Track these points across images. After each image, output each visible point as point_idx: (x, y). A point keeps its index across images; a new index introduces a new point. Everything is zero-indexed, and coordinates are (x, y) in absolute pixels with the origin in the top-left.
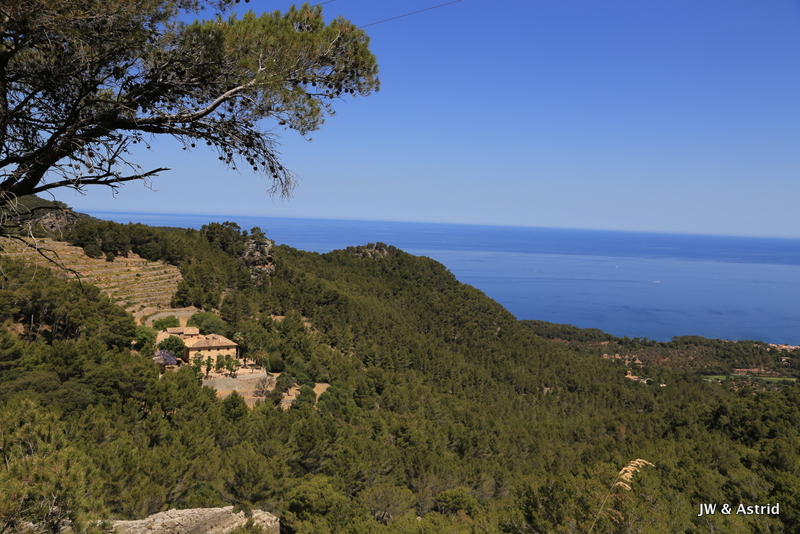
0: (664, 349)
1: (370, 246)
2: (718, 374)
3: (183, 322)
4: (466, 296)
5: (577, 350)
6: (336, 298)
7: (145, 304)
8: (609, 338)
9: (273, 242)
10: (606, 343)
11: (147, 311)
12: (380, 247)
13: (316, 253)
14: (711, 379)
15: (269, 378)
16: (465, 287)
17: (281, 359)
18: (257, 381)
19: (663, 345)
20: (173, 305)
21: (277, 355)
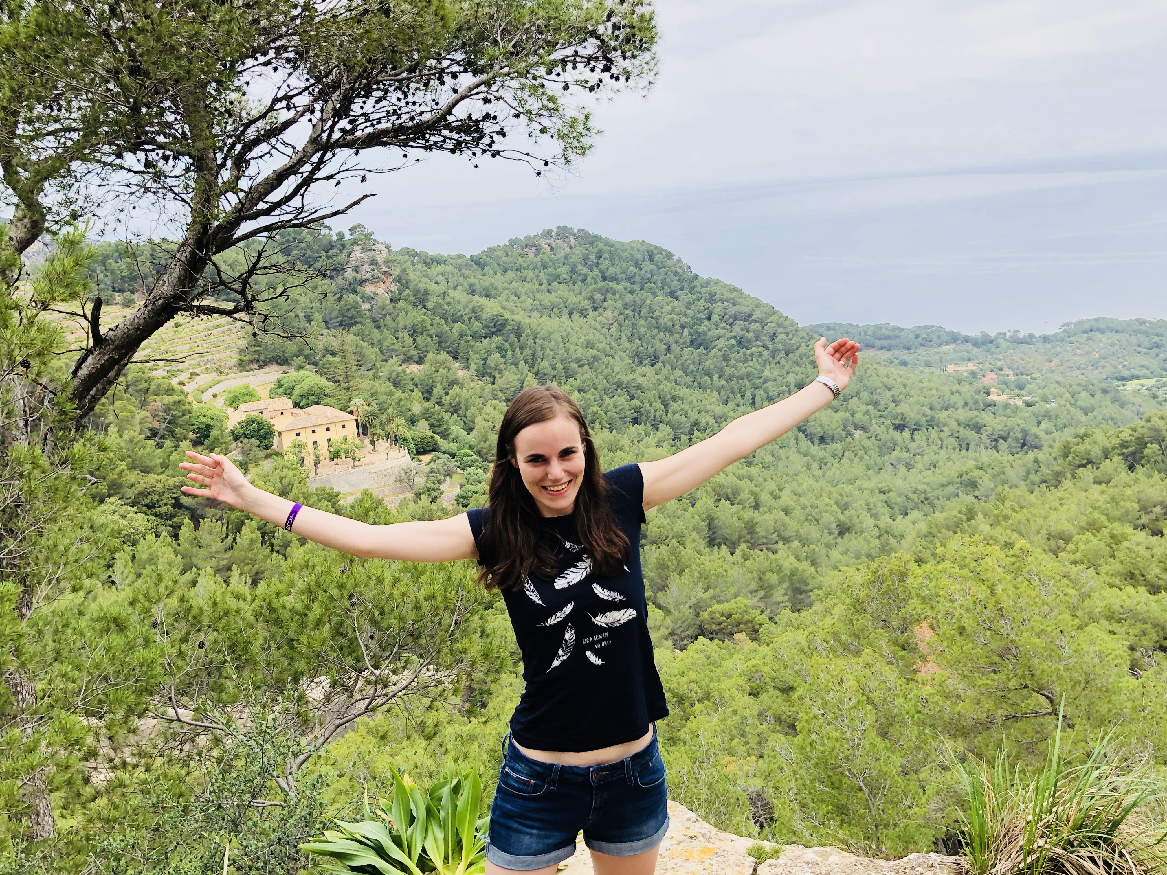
0: (1048, 346)
1: (548, 234)
2: (1144, 377)
3: (264, 393)
4: (712, 298)
5: (904, 363)
6: (503, 325)
7: (197, 371)
8: (954, 338)
9: (388, 247)
10: (951, 347)
11: (202, 380)
12: (563, 233)
13: (460, 257)
14: (1131, 385)
15: (415, 464)
16: (707, 284)
17: (430, 433)
18: (397, 470)
19: (1045, 339)
20: (242, 366)
21: (423, 429)
